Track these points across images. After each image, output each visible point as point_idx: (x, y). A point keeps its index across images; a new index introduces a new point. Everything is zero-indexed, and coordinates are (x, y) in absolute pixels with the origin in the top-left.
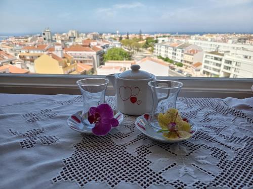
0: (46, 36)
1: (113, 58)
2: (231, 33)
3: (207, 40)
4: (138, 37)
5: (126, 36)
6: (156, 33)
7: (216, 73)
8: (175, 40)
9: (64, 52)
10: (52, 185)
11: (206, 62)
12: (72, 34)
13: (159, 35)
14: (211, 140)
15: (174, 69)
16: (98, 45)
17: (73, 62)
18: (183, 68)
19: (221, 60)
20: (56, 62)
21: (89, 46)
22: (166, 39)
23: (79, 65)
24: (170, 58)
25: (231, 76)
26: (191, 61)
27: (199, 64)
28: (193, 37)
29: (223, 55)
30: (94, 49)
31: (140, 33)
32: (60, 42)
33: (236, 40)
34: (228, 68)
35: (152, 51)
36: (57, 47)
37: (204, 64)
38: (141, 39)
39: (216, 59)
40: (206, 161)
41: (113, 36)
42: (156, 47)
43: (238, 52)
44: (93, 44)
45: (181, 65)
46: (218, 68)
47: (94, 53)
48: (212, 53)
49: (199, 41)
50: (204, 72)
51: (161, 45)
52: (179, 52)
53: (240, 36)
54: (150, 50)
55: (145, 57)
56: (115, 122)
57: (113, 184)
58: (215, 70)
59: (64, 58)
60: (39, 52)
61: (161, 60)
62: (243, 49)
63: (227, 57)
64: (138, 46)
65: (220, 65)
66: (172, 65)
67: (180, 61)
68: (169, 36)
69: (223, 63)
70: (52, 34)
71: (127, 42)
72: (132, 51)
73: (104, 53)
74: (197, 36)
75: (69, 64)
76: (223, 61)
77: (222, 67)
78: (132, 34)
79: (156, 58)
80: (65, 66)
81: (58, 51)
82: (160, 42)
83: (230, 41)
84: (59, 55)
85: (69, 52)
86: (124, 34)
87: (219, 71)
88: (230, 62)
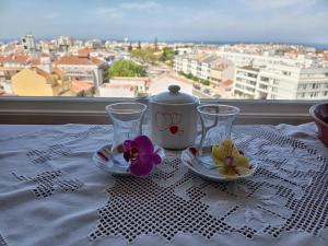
0: (28, 43)
1: (121, 73)
2: (268, 44)
3: (238, 52)
4: (152, 46)
5: (137, 45)
6: (177, 42)
7: (251, 93)
8: (200, 51)
9: (54, 65)
10: (91, 243)
11: (238, 79)
12: (65, 41)
13: (179, 45)
14: (273, 176)
15: (199, 88)
16: (100, 56)
17: (66, 79)
18: (210, 87)
19: (256, 76)
20: (43, 79)
21: (88, 57)
22: (189, 50)
23: (74, 83)
24: (195, 75)
25: (269, 98)
26: (220, 78)
27: (230, 82)
28: (222, 48)
29: (258, 70)
30: (95, 61)
31: (156, 42)
32: (47, 52)
33: (273, 52)
34: (265, 87)
35: (171, 65)
36: (42, 59)
37: (235, 82)
38: (157, 49)
39: (250, 75)
40: (272, 202)
41: (120, 45)
42: (176, 60)
43: (275, 67)
44: (93, 54)
45: (207, 83)
46: (252, 86)
47: (94, 67)
48: (245, 68)
49: (229, 53)
50: (236, 92)
51: (183, 57)
52: (205, 67)
53: (278, 47)
54: (169, 65)
55: (163, 72)
56: (157, 159)
57: (169, 236)
58: (249, 89)
59: (53, 73)
60: (18, 66)
61: (183, 77)
62: (282, 63)
63: (263, 73)
64: (153, 58)
65: (255, 83)
66: (196, 83)
67: (206, 78)
68: (192, 47)
69: (258, 80)
70: (37, 41)
71: (139, 53)
72: (146, 64)
73: (108, 67)
74: (226, 46)
75: (60, 82)
76: (259, 78)
77: (258, 85)
78: (144, 42)
79: (177, 75)
80: (55, 85)
81: (45, 64)
82: (181, 53)
83: (267, 53)
84: (47, 69)
85: (60, 66)
86: (135, 42)
87: (254, 90)
88: (266, 79)
